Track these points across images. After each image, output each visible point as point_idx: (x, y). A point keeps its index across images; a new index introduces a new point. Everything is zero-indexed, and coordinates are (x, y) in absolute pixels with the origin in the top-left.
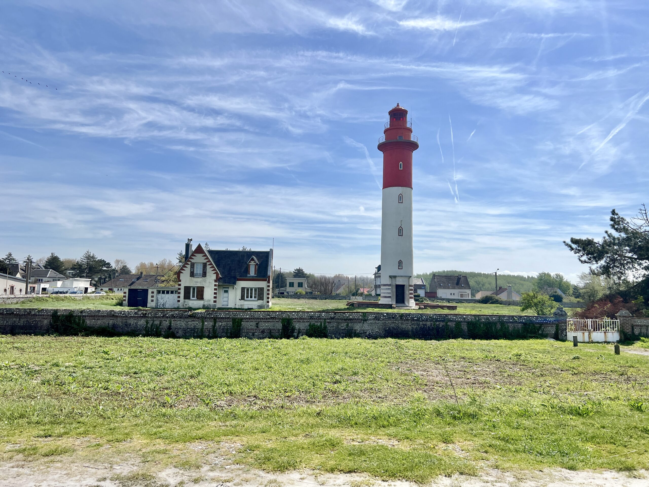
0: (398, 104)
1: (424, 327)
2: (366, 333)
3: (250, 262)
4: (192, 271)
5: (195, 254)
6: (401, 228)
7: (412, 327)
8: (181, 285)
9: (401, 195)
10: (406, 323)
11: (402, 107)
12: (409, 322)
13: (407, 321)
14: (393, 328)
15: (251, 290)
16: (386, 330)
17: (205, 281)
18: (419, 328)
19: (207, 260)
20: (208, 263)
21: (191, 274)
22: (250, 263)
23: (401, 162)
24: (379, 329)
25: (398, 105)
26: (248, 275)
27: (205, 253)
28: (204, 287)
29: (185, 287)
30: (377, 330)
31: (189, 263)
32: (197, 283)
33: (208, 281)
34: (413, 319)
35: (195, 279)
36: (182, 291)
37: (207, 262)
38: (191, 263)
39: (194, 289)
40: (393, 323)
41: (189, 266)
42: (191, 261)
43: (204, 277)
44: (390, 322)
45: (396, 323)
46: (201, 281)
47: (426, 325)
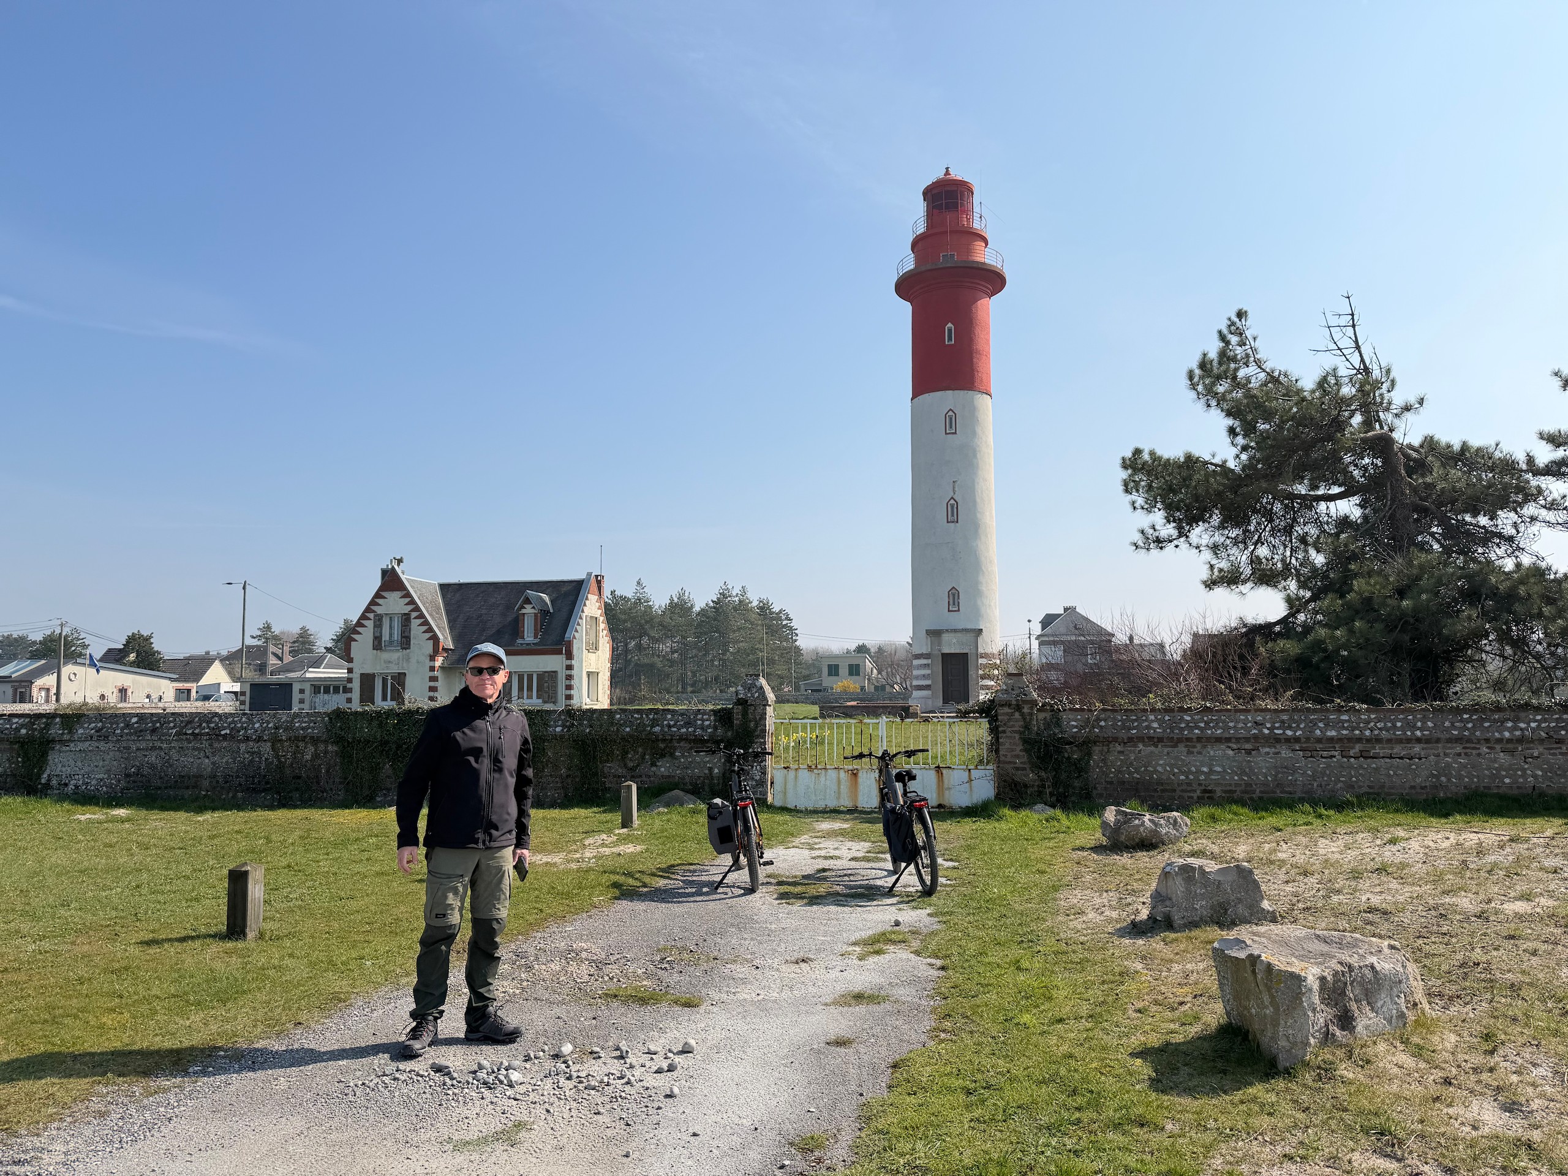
0: (947, 169)
1: (251, 761)
2: (66, 785)
3: (522, 607)
4: (378, 634)
5: (383, 593)
6: (952, 502)
7: (214, 763)
8: (354, 671)
9: (950, 413)
10: (194, 749)
11: (957, 174)
12: (205, 744)
13: (195, 739)
14: (152, 766)
15: (530, 677)
16: (127, 776)
17: (408, 660)
18: (235, 767)
19: (410, 607)
20: (414, 614)
21: (376, 643)
22: (523, 611)
23: (950, 325)
24: (108, 771)
25: (947, 173)
26: (519, 641)
27: (405, 589)
28: (405, 674)
29: (362, 675)
30: (101, 776)
31: (371, 616)
32: (390, 665)
33: (413, 660)
34: (215, 735)
35: (385, 656)
36: (356, 685)
37: (411, 611)
38: (375, 616)
39: (385, 681)
40: (153, 748)
41: (370, 624)
42: (374, 611)
43: (406, 649)
44: (143, 745)
45: (161, 748)
46: (398, 659)
47: (259, 753)
